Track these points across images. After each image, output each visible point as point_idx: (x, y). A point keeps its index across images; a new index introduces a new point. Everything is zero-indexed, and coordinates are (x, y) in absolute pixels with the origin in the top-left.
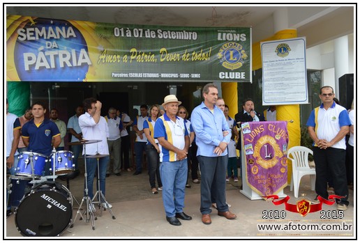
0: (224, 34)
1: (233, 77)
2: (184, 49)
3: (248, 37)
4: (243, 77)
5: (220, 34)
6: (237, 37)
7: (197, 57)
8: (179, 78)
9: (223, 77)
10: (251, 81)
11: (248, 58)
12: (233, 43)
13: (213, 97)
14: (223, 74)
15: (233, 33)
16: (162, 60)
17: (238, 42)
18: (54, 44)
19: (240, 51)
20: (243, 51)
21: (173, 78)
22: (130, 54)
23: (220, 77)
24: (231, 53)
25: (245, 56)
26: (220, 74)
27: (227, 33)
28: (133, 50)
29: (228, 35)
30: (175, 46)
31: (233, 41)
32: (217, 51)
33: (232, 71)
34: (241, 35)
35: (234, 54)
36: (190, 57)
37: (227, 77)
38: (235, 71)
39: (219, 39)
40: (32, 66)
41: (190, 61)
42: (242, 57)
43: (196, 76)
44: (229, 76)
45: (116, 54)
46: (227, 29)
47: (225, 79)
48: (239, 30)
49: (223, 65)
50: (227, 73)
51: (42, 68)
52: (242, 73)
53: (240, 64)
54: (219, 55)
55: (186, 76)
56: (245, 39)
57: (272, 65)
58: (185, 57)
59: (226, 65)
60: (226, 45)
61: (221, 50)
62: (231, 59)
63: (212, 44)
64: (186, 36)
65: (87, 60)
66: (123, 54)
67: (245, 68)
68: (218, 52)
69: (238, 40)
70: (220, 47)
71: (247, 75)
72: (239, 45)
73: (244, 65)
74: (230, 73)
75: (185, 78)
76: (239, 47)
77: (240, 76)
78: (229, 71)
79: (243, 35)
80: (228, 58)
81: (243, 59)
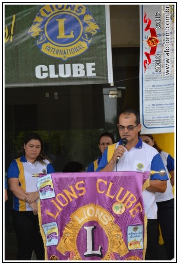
1: (68, 75)
4: (90, 74)
9: (45, 75)
10: (111, 80)
11: (102, 32)
14: (45, 68)
19: (82, 17)
20: (88, 18)
23: (38, 75)
24: (61, 23)
25: (93, 27)
33: (65, 63)
35: (67, 26)
37: (53, 75)
38: (72, 61)
42: (87, 29)
44: (57, 72)
47: (48, 79)
49: (44, 50)
50: (52, 67)
53: (84, 46)
54: (34, 30)
59: (49, 49)
60: (47, 8)
61: (39, 20)
62: (62, 35)
67: (94, 54)
68: (31, 24)
71: (101, 69)
73: (91, 47)
74: (61, 67)
77: (83, 71)
78: (57, 62)
80: (54, 36)
81: (90, 35)
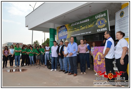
0: (98, 16)
2: (86, 25)
4: (106, 30)
5: (96, 17)
6: (102, 16)
7: (89, 26)
8: (88, 33)
9: (99, 31)
10: (110, 30)
11: (107, 22)
12: (101, 18)
14: (99, 30)
15: (101, 15)
16: (81, 30)
18: (63, 31)
19: (104, 20)
21: (84, 34)
22: (74, 30)
23: (98, 31)
24: (101, 22)
25: (106, 21)
26: (97, 30)
27: (98, 15)
29: (99, 16)
30: (84, 25)
31: (101, 17)
33: (102, 28)
34: (104, 14)
36: (88, 27)
37: (100, 31)
38: (103, 28)
39: (96, 18)
40: (60, 36)
41: (88, 28)
42: (105, 22)
43: (90, 32)
44: (100, 30)
46: (98, 14)
47: (99, 32)
48: (102, 13)
49: (98, 27)
50: (100, 29)
51: (61, 36)
52: (106, 28)
53: (105, 25)
54: (97, 24)
55: (87, 33)
57: (119, 22)
58: (86, 27)
59: (99, 27)
60: (98, 20)
61: (97, 22)
62: (101, 24)
64: (86, 21)
65: (67, 33)
66: (73, 30)
68: (96, 23)
69: (103, 16)
70: (97, 21)
71: (108, 29)
72: (103, 18)
73: (106, 25)
74: (101, 29)
75: (87, 34)
78: (100, 28)
80: (100, 24)
81: (105, 23)
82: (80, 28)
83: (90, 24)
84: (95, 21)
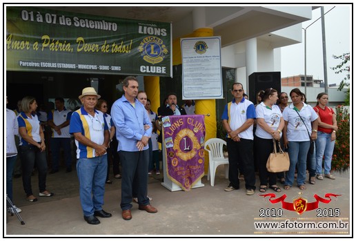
0: (145, 28)
1: (154, 72)
2: (103, 40)
3: (168, 32)
4: (163, 72)
5: (140, 28)
6: (158, 32)
7: (117, 49)
8: (98, 70)
9: (145, 71)
10: (172, 76)
11: (169, 53)
12: (154, 37)
13: (133, 90)
14: (145, 67)
15: (153, 27)
16: (79, 50)
17: (159, 36)
19: (161, 45)
20: (164, 46)
21: (92, 70)
22: (41, 41)
23: (141, 70)
24: (152, 47)
25: (165, 51)
26: (141, 67)
27: (148, 27)
28: (45, 37)
29: (149, 28)
30: (93, 36)
31: (154, 35)
32: (137, 44)
33: (153, 66)
34: (162, 30)
35: (155, 49)
36: (110, 48)
37: (148, 71)
38: (156, 65)
39: (140, 32)
41: (110, 53)
42: (163, 51)
43: (117, 68)
44: (150, 70)
45: (25, 40)
46: (148, 23)
47: (146, 73)
48: (159, 25)
49: (144, 58)
50: (148, 67)
52: (163, 68)
53: (161, 59)
54: (140, 48)
55: (106, 68)
56: (165, 34)
57: (191, 61)
58: (105, 49)
59: (147, 58)
60: (146, 39)
62: (152, 53)
63: (133, 37)
64: (105, 26)
66: (33, 41)
67: (165, 63)
68: (139, 45)
69: (159, 34)
70: (141, 40)
71: (168, 70)
72: (160, 39)
73: (164, 59)
74: (151, 67)
75: (105, 71)
76: (159, 42)
77: (161, 70)
78: (150, 65)
79: (164, 30)
80: (149, 52)
81: (164, 54)
82: (73, 42)
83: (118, 43)
84: (137, 40)
